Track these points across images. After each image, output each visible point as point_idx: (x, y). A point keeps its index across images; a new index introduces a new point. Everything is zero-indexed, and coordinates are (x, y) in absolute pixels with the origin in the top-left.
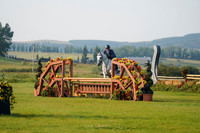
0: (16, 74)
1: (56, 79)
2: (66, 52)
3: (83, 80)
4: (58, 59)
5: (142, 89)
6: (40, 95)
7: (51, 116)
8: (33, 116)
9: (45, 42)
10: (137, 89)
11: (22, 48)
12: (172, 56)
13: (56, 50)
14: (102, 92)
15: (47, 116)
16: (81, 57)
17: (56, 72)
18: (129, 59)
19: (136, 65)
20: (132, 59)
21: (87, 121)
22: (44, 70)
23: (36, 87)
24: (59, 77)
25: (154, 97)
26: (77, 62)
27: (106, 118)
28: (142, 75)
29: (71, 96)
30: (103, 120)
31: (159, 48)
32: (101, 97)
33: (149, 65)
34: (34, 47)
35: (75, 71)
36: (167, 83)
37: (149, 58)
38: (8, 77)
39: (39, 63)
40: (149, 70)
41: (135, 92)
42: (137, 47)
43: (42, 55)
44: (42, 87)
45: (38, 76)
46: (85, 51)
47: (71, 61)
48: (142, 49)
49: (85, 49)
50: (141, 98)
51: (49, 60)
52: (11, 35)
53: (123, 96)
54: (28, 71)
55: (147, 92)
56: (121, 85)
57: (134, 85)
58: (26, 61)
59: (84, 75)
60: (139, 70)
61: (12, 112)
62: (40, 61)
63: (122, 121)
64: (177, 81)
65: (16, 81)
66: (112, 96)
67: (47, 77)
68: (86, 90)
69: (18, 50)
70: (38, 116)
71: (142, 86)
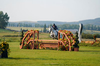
0: (10, 38)
1: (31, 40)
2: (36, 27)
3: (44, 41)
4: (32, 31)
5: (74, 45)
6: (22, 48)
7: (28, 58)
8: (19, 58)
9: (25, 22)
10: (71, 45)
11: (13, 25)
12: (89, 29)
13: (30, 26)
14: (54, 47)
15: (26, 59)
16: (43, 29)
17: (31, 37)
18: (67, 31)
19: (71, 34)
20: (69, 30)
21: (46, 61)
22: (25, 36)
23: (21, 44)
24: (32, 39)
25: (80, 49)
26: (41, 32)
27: (56, 59)
28: (73, 39)
29: (38, 49)
30: (54, 61)
31: (82, 25)
32: (53, 49)
33: (77, 33)
34: (20, 25)
35: (40, 36)
36: (86, 42)
37: (77, 30)
38: (7, 39)
39: (22, 33)
40: (77, 36)
41: (70, 47)
42: (71, 25)
43: (23, 28)
44: (24, 44)
45: (22, 39)
46: (45, 27)
47: (38, 32)
48: (73, 25)
49: (45, 25)
50: (73, 50)
51: (27, 31)
52: (8, 18)
53: (64, 49)
54: (17, 36)
55: (76, 46)
56: (63, 43)
57: (69, 43)
58: (16, 31)
59: (45, 38)
60: (72, 36)
61: (8, 56)
62: (23, 31)
63: (63, 61)
64: (91, 41)
65: (10, 41)
66: (58, 49)
67: (26, 39)
68: (45, 46)
69: (12, 26)
70: (22, 59)
71: (73, 44)
